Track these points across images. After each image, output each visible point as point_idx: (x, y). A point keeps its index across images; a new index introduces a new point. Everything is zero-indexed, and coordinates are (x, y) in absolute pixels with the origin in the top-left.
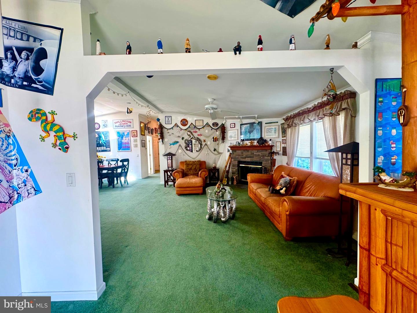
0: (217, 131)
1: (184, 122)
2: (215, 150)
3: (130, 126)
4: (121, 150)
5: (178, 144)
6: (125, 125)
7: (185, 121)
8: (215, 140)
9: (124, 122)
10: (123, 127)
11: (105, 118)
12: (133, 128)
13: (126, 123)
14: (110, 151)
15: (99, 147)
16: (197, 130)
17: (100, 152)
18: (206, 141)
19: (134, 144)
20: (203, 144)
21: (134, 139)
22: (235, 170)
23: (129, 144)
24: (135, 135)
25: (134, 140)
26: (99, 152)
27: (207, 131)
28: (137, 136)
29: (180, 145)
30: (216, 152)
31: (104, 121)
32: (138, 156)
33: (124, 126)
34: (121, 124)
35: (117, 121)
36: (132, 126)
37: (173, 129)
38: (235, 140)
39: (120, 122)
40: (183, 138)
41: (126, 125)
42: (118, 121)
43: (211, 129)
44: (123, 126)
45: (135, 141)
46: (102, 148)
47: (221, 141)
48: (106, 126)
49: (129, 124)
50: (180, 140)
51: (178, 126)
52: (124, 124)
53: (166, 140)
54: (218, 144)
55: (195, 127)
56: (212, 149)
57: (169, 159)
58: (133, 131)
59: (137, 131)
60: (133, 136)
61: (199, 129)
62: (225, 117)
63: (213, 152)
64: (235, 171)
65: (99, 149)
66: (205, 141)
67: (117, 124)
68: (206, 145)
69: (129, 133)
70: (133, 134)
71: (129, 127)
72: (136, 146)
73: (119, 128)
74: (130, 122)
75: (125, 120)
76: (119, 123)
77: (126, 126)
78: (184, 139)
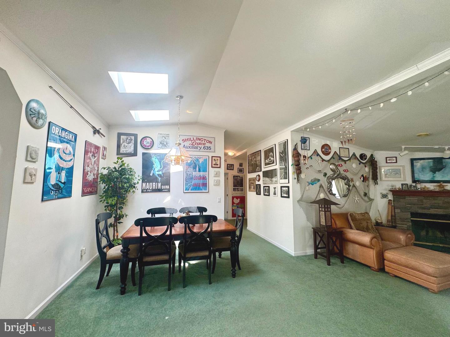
0: (366, 166)
1: (326, 149)
2: (365, 194)
3: (209, 148)
4: (191, 190)
5: (318, 184)
6: (200, 146)
7: (328, 148)
8: (365, 179)
9: (200, 142)
10: (198, 150)
11: (164, 131)
12: (214, 152)
13: (203, 142)
14: (169, 191)
15: (148, 184)
16: (343, 163)
17: (149, 192)
18: (354, 180)
19: (215, 180)
20: (351, 184)
21: (215, 171)
22: (406, 226)
23: (206, 179)
24: (218, 165)
25: (215, 173)
26: (147, 192)
27: (354, 165)
28: (220, 167)
29: (321, 186)
30: (366, 198)
31: (161, 136)
32: (219, 202)
33: (199, 148)
34: (194, 144)
35: (186, 138)
36: (212, 150)
37: (312, 158)
38: (400, 181)
39: (192, 139)
40: (325, 175)
41: (203, 146)
42: (189, 137)
43: (359, 162)
44: (196, 148)
45: (217, 175)
46: (154, 185)
47: (371, 182)
48: (165, 143)
49: (208, 145)
50: (320, 176)
51: (318, 155)
52: (200, 144)
53: (302, 176)
54: (368, 186)
55: (340, 158)
56: (362, 194)
57: (322, 211)
58: (213, 158)
59: (220, 157)
60: (213, 166)
61: (345, 161)
62: (403, 147)
63: (364, 197)
64: (405, 228)
65: (148, 187)
66: (352, 180)
67: (187, 144)
68: (354, 186)
69: (207, 159)
70: (214, 163)
71: (208, 150)
72: (217, 184)
73: (189, 149)
74: (210, 142)
75: (201, 138)
76: (190, 142)
77: (202, 148)
78: (327, 176)
